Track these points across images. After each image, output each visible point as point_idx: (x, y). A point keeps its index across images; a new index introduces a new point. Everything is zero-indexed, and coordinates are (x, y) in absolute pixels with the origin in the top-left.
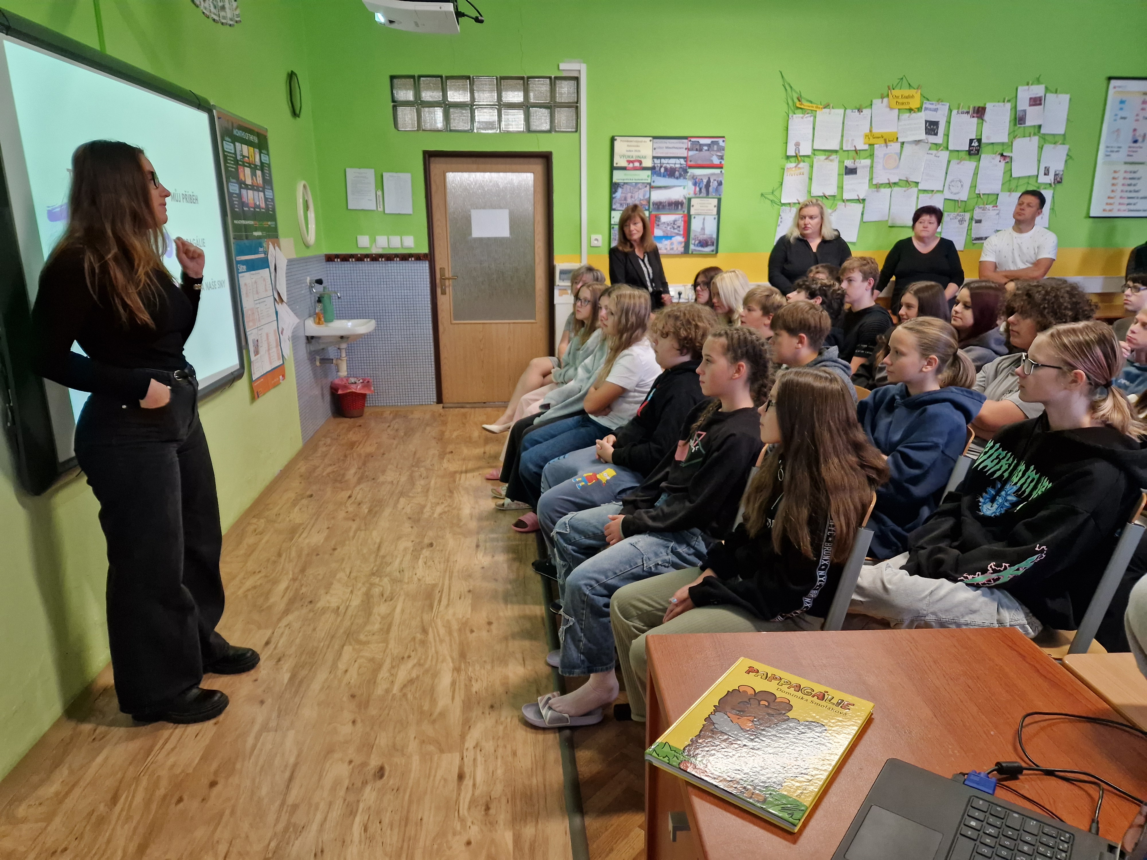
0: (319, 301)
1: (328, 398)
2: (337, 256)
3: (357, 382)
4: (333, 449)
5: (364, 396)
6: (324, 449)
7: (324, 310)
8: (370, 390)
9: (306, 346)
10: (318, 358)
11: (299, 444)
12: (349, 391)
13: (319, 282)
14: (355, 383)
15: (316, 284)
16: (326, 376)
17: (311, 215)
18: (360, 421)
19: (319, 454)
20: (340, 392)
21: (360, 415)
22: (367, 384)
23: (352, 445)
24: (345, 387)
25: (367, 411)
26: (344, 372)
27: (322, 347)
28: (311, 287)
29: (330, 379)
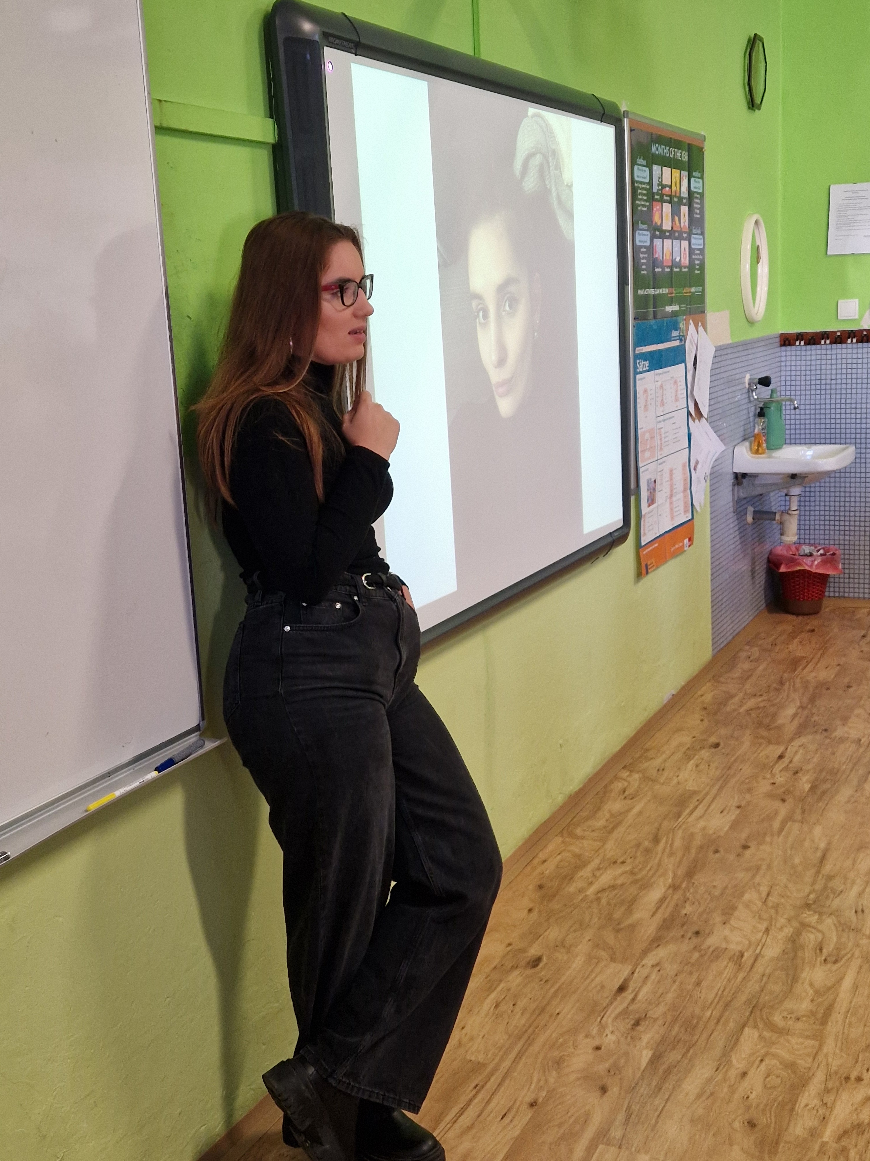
0: (761, 413)
1: (761, 577)
2: (800, 336)
3: (815, 553)
4: (761, 668)
5: (824, 578)
6: (747, 666)
7: (767, 431)
8: (836, 568)
9: (733, 490)
10: (751, 509)
11: (706, 654)
12: (799, 568)
13: (765, 382)
14: (811, 555)
15: (759, 386)
16: (761, 539)
17: (763, 269)
18: (813, 622)
19: (737, 673)
20: (783, 569)
21: (815, 612)
22: (830, 559)
23: (794, 663)
24: (792, 561)
25: (828, 606)
26: (791, 537)
27: (758, 491)
28: (750, 390)
29: (767, 547)
